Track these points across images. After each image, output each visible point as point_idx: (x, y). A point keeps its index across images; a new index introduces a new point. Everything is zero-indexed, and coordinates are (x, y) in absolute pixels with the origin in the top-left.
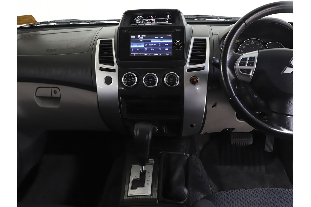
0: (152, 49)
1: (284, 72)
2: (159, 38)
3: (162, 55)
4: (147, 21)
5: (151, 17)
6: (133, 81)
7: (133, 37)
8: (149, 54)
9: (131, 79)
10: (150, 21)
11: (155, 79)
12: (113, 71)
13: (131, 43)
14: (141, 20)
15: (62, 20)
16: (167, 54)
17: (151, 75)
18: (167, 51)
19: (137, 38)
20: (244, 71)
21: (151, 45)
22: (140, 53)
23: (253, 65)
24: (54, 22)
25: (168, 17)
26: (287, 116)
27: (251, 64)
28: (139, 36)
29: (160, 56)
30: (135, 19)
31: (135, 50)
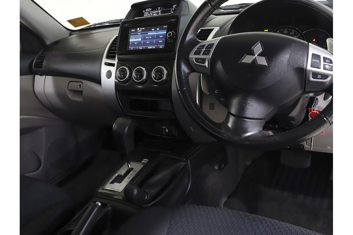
0: (147, 42)
1: (242, 62)
2: (156, 30)
3: (156, 48)
4: (154, 13)
5: (158, 9)
6: (125, 75)
7: (133, 31)
8: (144, 47)
9: (124, 73)
10: (156, 13)
11: (143, 73)
12: (113, 65)
13: (131, 36)
14: (149, 13)
15: (112, 20)
16: (160, 47)
17: (140, 69)
18: (161, 44)
19: (136, 31)
20: (199, 60)
21: (147, 38)
22: (136, 47)
23: (208, 54)
24: (106, 23)
25: (174, 7)
26: (245, 119)
27: (207, 53)
28: (138, 29)
29: (154, 49)
30: (144, 12)
31: (133, 43)
